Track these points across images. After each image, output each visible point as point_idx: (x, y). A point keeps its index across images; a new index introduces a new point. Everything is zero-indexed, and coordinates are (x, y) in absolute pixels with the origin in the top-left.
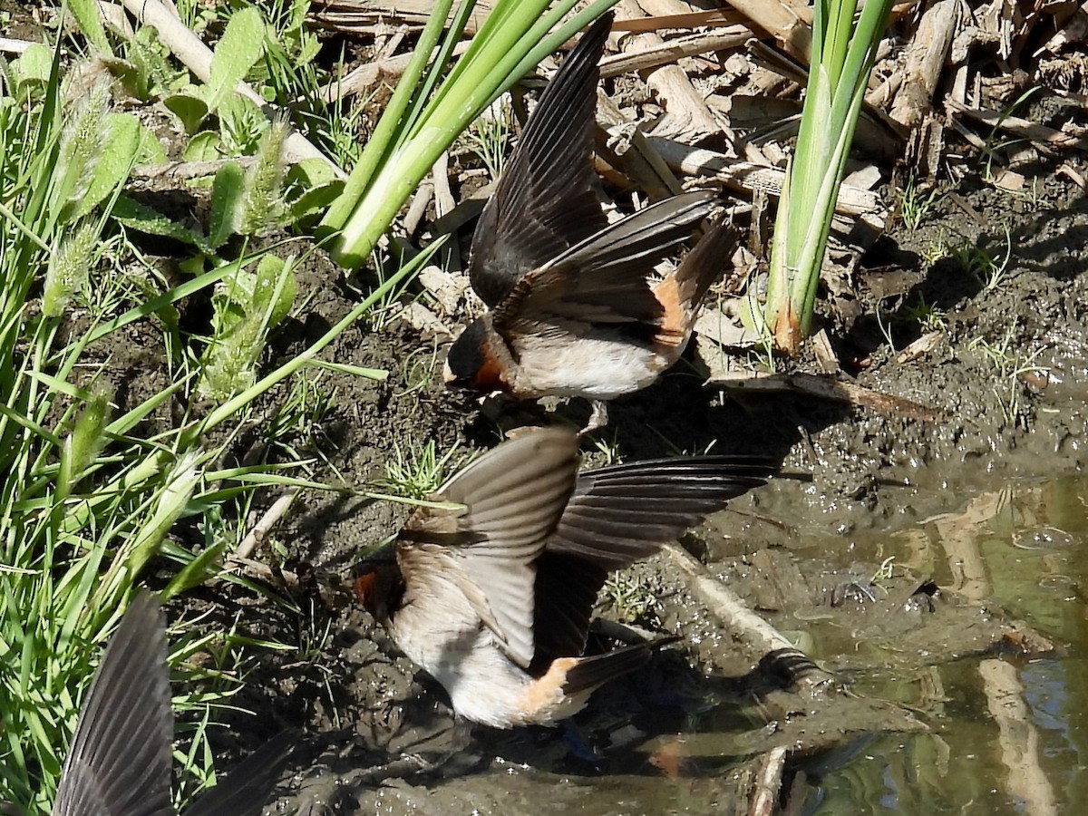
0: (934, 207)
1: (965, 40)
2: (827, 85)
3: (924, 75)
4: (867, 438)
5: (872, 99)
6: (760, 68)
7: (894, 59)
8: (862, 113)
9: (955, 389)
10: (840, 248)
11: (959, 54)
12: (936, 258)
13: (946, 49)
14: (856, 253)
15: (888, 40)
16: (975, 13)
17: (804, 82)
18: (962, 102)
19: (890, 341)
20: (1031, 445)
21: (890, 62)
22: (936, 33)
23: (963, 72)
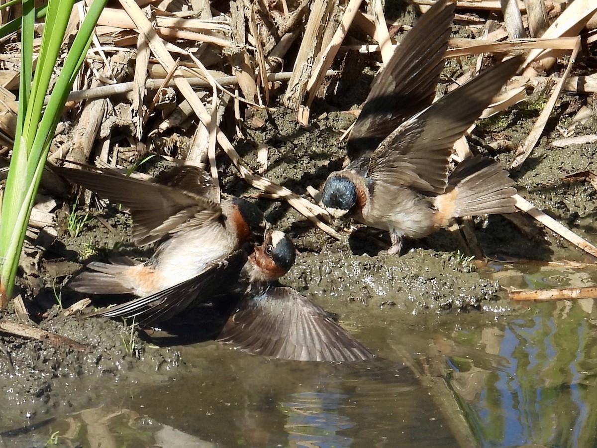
0: (88, 224)
1: (109, 124)
2: (25, 149)
3: (83, 145)
4: (45, 361)
5: (52, 159)
7: (65, 134)
8: (46, 167)
9: (98, 333)
10: (31, 247)
11: (105, 132)
12: (88, 255)
13: (97, 130)
14: (40, 251)
15: (62, 123)
16: (115, 108)
17: (11, 146)
18: (106, 163)
19: (60, 303)
20: (142, 367)
21: (63, 136)
22: (91, 120)
23: (107, 144)
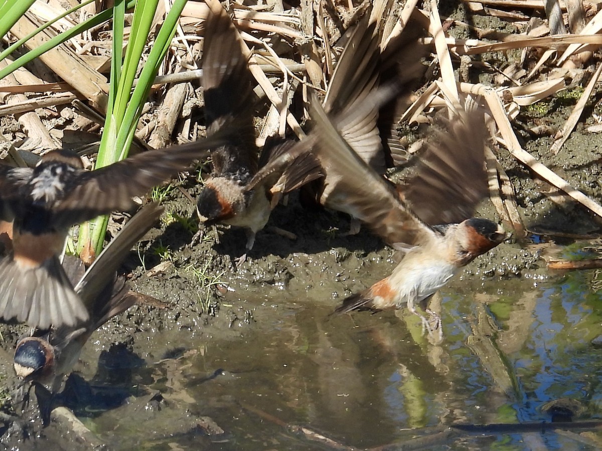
0: (170, 193)
1: (190, 105)
2: (115, 126)
3: (167, 122)
4: (129, 316)
5: (139, 134)
6: (79, 116)
7: (151, 113)
8: (133, 142)
9: (177, 292)
10: (118, 214)
11: (186, 112)
12: (169, 222)
13: (180, 110)
14: (126, 217)
15: (149, 103)
16: (196, 91)
17: (102, 124)
18: (187, 139)
19: (144, 264)
20: (216, 324)
21: (150, 115)
22: (175, 101)
23: (188, 122)
